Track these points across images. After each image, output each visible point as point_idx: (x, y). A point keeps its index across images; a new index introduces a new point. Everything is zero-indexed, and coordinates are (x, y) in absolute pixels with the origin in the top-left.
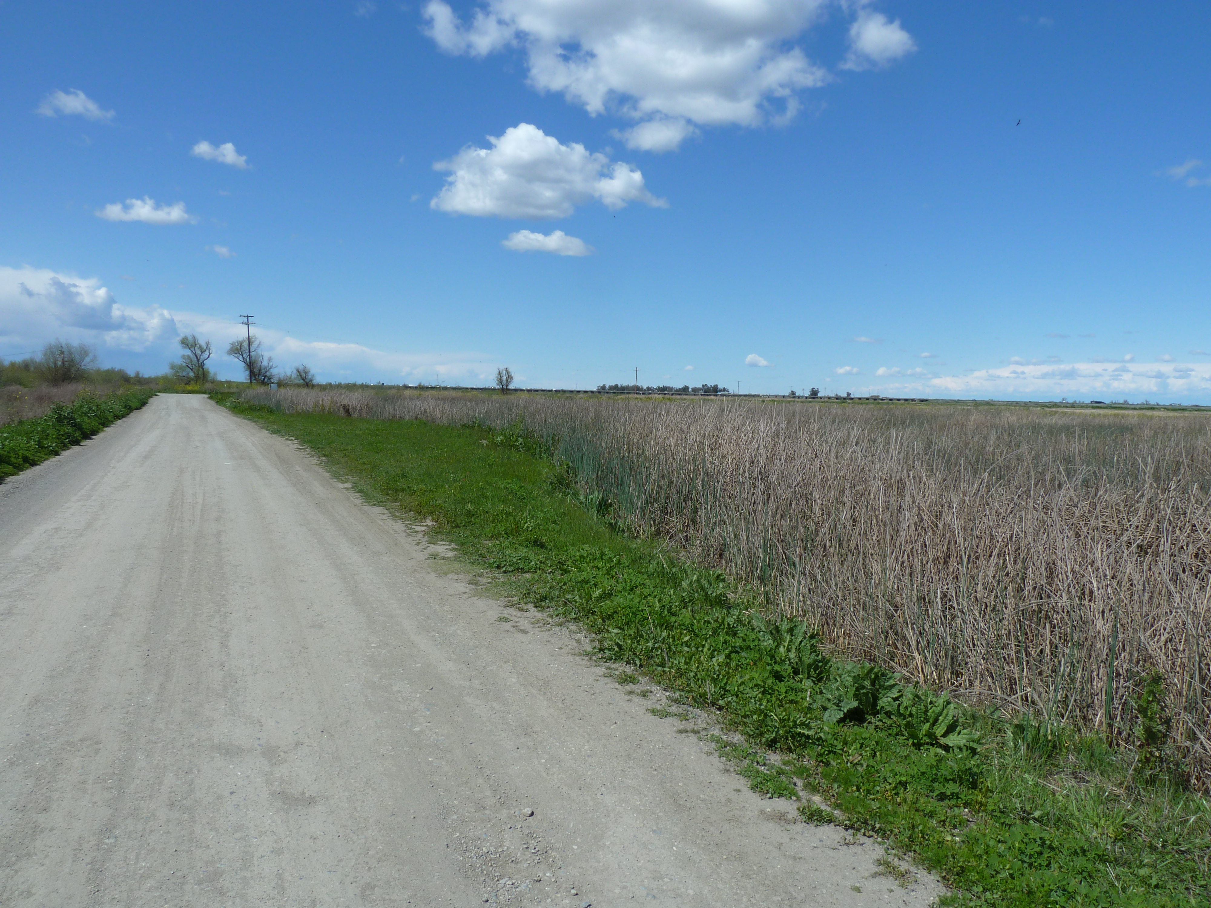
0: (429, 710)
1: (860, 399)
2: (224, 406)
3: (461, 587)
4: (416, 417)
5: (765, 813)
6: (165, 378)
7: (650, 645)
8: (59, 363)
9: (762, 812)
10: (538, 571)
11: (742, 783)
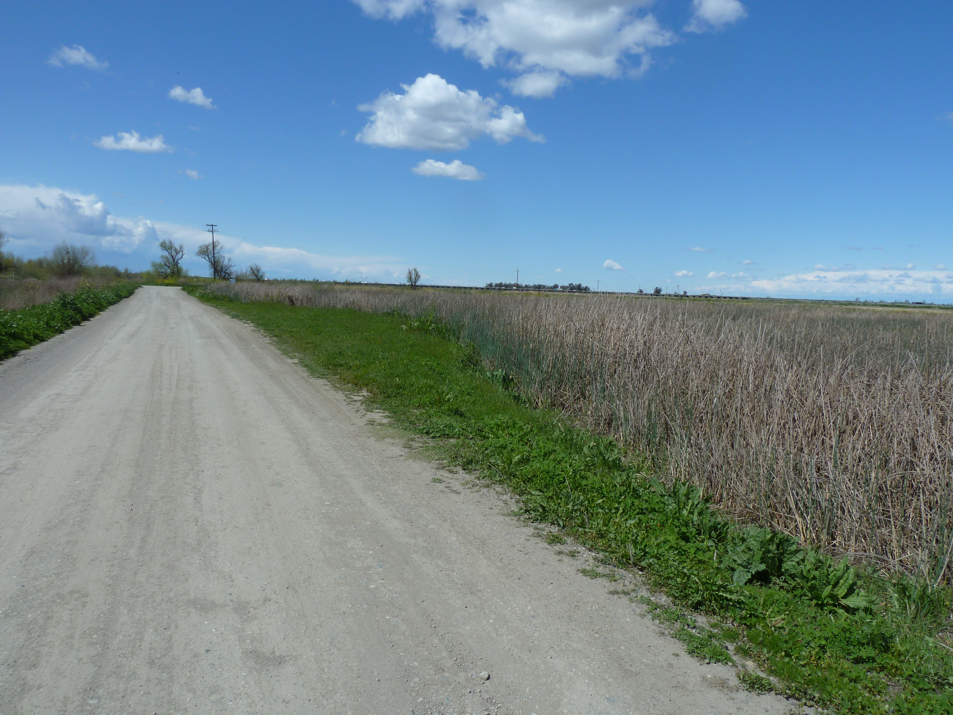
0: (381, 567)
1: (694, 296)
2: (194, 296)
3: (398, 450)
4: (347, 306)
5: (707, 680)
6: (148, 274)
7: (570, 506)
8: (66, 261)
9: (704, 678)
10: (461, 437)
11: (679, 647)
